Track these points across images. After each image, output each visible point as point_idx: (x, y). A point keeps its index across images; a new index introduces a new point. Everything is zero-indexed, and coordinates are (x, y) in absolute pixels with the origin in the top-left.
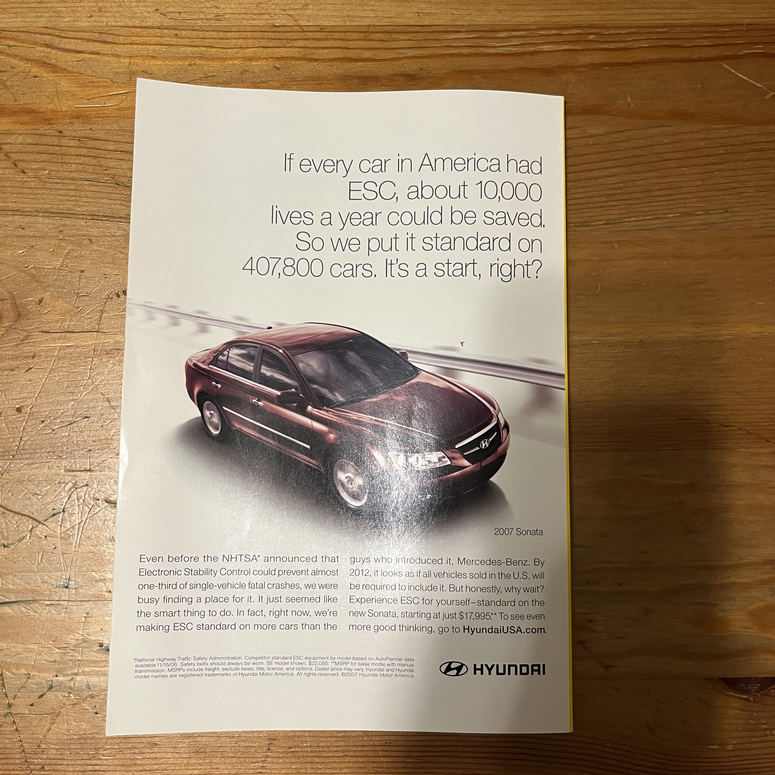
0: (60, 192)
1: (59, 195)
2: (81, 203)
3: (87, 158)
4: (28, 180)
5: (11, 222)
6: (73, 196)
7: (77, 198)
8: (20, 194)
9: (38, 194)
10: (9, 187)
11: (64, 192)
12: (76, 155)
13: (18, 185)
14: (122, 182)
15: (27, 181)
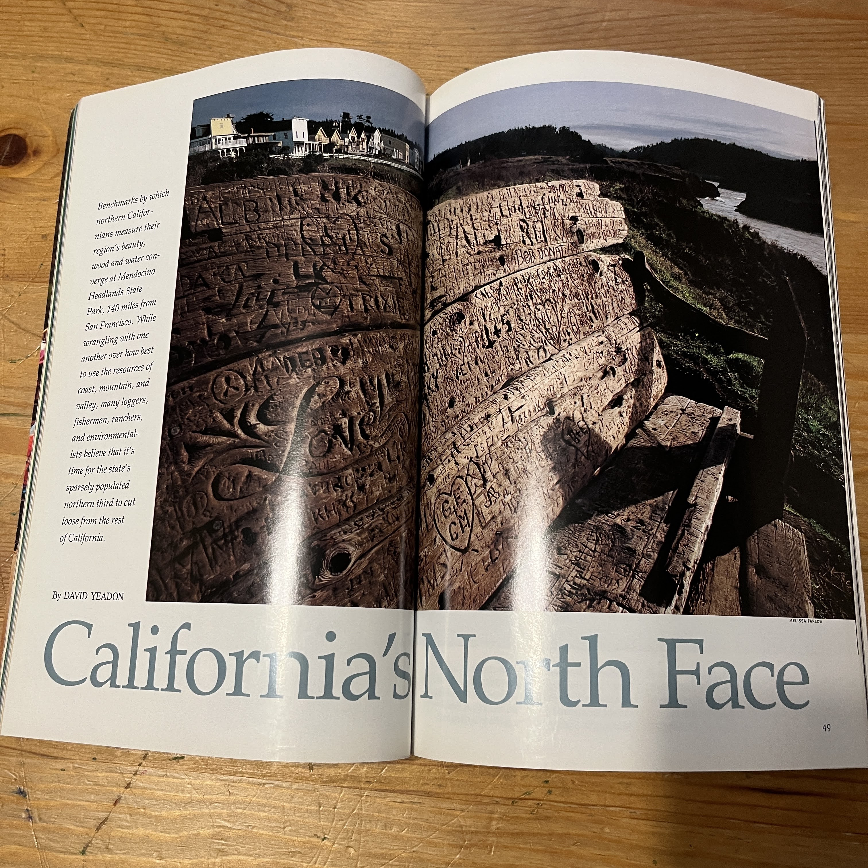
0: (111, 45)
1: (111, 47)
2: (130, 55)
3: (141, 16)
4: (85, 32)
5: (64, 68)
6: (123, 48)
7: (127, 51)
8: (76, 44)
9: (92, 45)
10: (67, 38)
11: (115, 45)
12: (132, 13)
13: (74, 36)
14: (171, 39)
15: (83, 34)
